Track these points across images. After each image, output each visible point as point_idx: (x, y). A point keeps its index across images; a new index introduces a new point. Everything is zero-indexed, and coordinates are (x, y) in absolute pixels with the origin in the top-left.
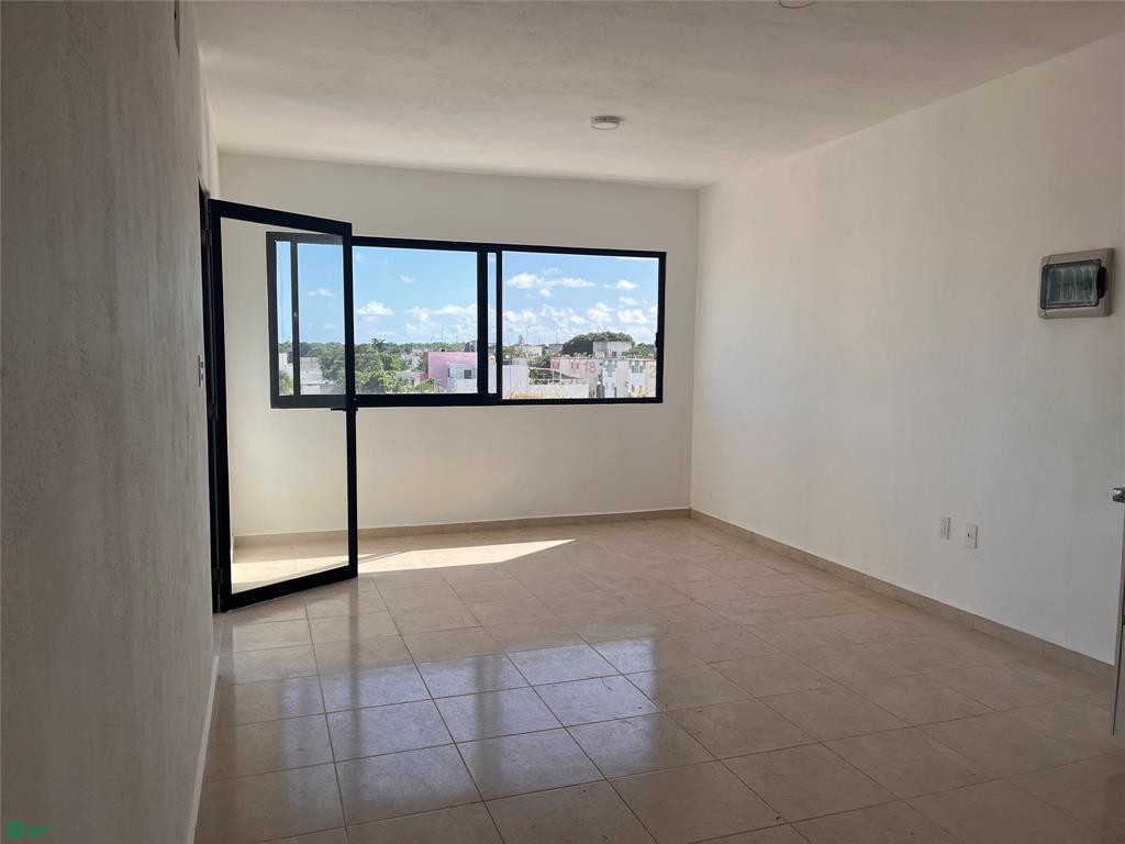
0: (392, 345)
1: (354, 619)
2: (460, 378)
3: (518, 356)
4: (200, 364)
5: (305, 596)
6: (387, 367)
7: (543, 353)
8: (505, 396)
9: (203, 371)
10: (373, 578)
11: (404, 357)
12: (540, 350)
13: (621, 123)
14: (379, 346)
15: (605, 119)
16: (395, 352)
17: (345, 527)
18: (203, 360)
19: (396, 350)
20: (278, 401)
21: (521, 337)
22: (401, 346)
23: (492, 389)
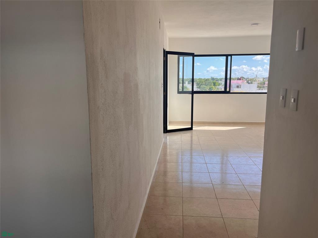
0: (216, 78)
1: (192, 137)
2: (235, 88)
3: (254, 81)
4: (162, 84)
5: (181, 132)
6: (214, 85)
7: (263, 80)
8: (231, 92)
9: (163, 85)
10: (196, 130)
11: (220, 82)
12: (262, 80)
13: (259, 24)
14: (213, 79)
15: (254, 24)
16: (217, 81)
17: (190, 121)
18: (163, 83)
19: (217, 80)
20: (179, 92)
21: (256, 75)
22: (219, 79)
23: (228, 90)
